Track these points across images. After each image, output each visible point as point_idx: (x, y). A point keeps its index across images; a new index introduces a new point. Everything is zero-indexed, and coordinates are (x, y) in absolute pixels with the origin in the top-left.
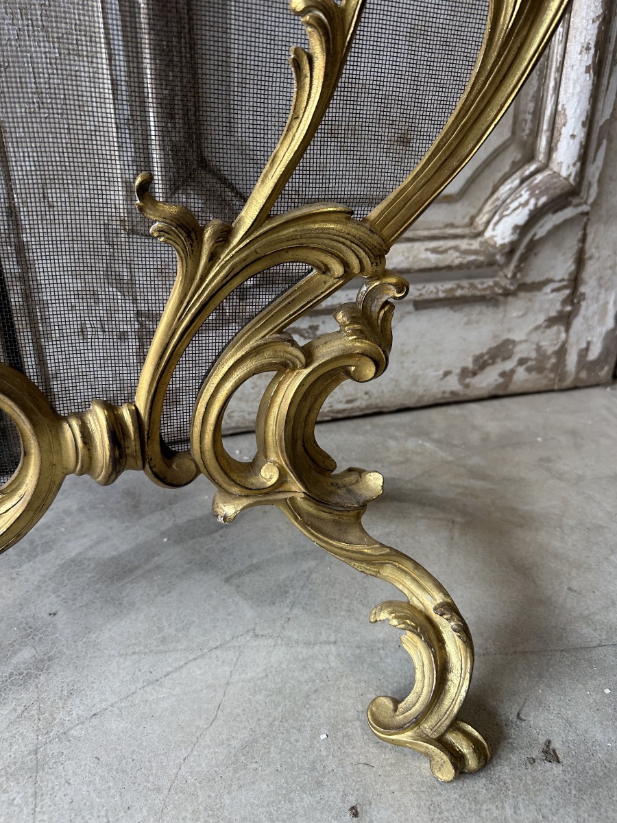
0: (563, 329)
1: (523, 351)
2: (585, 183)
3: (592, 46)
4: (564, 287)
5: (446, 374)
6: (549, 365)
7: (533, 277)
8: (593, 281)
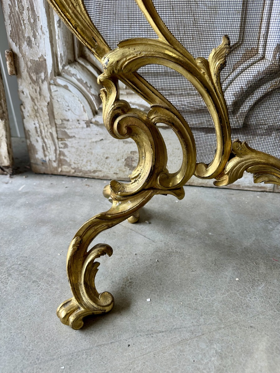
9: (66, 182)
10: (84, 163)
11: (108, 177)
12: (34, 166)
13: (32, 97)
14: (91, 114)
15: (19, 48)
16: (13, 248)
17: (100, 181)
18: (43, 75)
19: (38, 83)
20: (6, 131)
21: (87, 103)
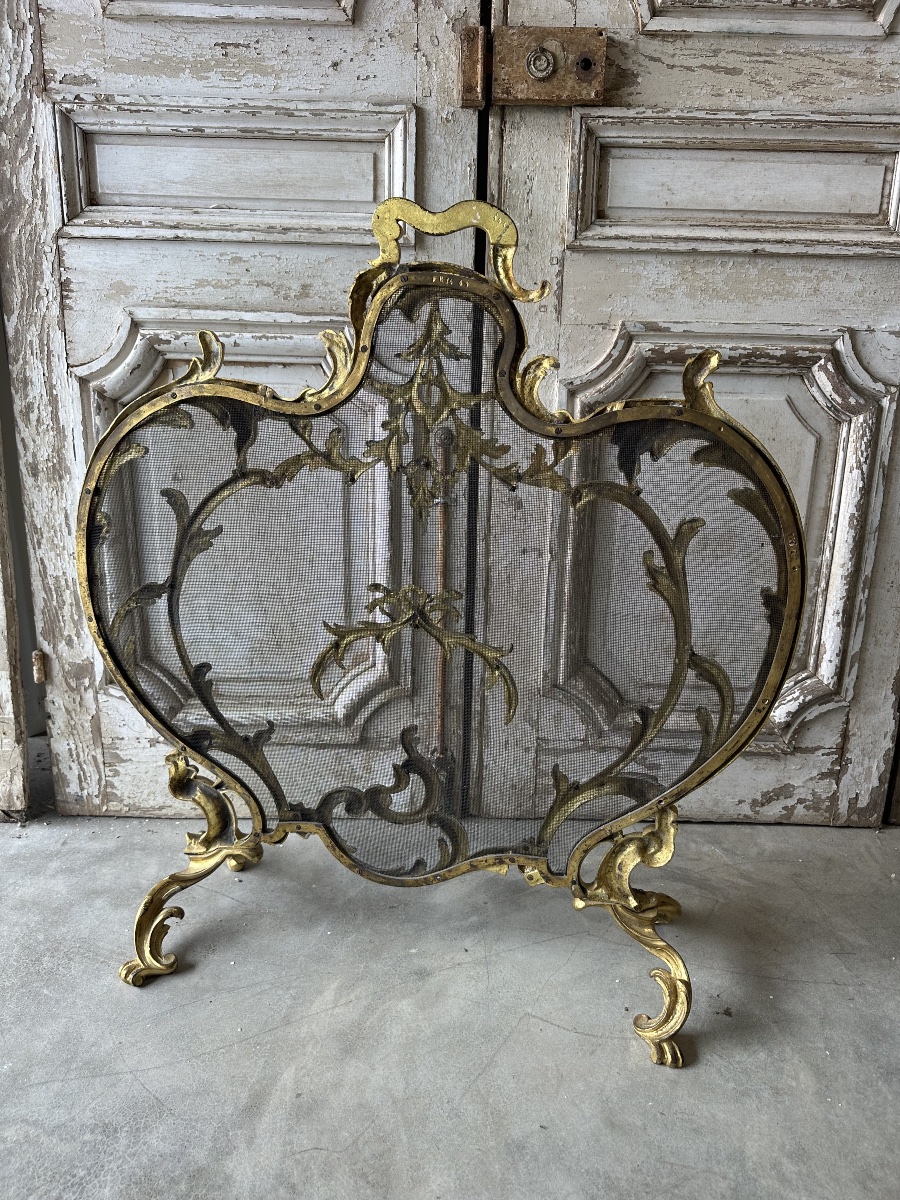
0: (834, 782)
1: (802, 793)
2: (844, 687)
3: (841, 611)
4: (833, 753)
5: (740, 802)
6: (824, 807)
7: (807, 743)
8: (857, 751)
9: (115, 827)
10: (144, 796)
11: (181, 815)
12: (61, 804)
13: (66, 709)
15: (54, 648)
16: (64, 930)
17: (169, 821)
18: (87, 682)
19: (79, 691)
20: (24, 759)
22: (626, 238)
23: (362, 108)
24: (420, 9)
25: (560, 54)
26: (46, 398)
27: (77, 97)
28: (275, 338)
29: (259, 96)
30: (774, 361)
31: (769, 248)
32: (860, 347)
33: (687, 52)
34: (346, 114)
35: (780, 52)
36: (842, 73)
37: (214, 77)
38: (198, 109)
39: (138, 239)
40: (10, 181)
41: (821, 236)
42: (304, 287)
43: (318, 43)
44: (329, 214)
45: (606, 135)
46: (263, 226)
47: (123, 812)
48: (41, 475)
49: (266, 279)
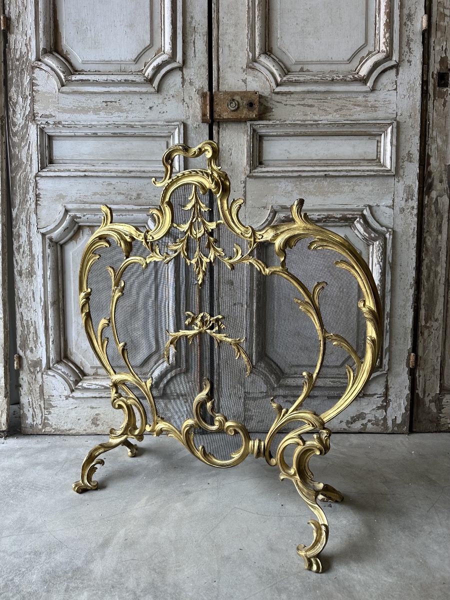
0: (384, 411)
1: (369, 417)
2: (384, 364)
4: (382, 397)
5: (341, 422)
6: (381, 424)
7: (369, 392)
8: (393, 395)
9: (48, 439)
10: (62, 424)
11: (79, 433)
12: (23, 429)
13: (28, 382)
14: (70, 391)
15: (24, 353)
16: (22, 478)
17: (73, 437)
18: (38, 369)
19: (35, 373)
20: (8, 405)
21: (67, 385)
22: (271, 172)
23: (161, 124)
24: (184, 87)
25: (240, 100)
26: (27, 242)
27: (47, 122)
28: (126, 215)
29: (120, 120)
30: (337, 220)
31: (331, 173)
32: (374, 213)
33: (292, 99)
34: (155, 126)
35: (329, 98)
36: (355, 105)
37: (102, 114)
38: (95, 126)
39: (69, 177)
40: (18, 155)
41: (353, 168)
42: (138, 195)
43: (144, 100)
44: (148, 165)
45: (261, 131)
46: (121, 171)
47: (52, 432)
48: (23, 275)
49: (122, 192)
